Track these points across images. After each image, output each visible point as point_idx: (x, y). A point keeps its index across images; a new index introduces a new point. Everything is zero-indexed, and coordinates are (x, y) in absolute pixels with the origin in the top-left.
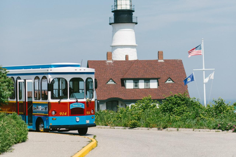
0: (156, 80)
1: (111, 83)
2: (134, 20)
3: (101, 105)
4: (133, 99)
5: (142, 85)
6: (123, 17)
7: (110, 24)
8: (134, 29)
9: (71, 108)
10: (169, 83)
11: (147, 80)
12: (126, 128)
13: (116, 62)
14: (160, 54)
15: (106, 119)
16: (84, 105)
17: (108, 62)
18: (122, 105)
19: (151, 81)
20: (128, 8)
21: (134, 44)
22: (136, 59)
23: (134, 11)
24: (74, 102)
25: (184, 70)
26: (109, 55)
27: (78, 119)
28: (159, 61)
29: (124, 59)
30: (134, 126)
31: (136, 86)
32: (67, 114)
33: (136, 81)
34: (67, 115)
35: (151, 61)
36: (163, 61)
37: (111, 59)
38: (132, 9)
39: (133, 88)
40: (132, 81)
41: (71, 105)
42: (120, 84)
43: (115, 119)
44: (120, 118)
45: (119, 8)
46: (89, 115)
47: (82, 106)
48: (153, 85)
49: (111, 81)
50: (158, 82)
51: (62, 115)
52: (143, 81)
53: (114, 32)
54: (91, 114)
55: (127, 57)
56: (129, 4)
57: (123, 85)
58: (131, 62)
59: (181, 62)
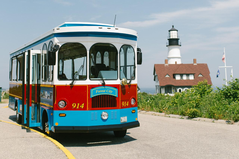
0: (193, 75)
1: (167, 76)
2: (179, 44)
3: (162, 89)
4: (180, 85)
5: (185, 78)
6: (173, 42)
7: (167, 46)
8: (179, 48)
9: (92, 96)
10: (200, 77)
11: (188, 75)
12: (184, 117)
13: (170, 65)
14: (195, 61)
15: (160, 105)
16: (116, 90)
17: (166, 65)
18: (174, 89)
19: (190, 75)
20: (176, 37)
21: (180, 56)
22: (181, 63)
23: (179, 39)
24: (99, 86)
25: (208, 70)
26: (166, 61)
27: (105, 114)
28: (194, 64)
29: (175, 63)
30: (193, 116)
31: (182, 78)
32: (85, 106)
33: (181, 75)
34: (85, 109)
35: (189, 64)
36: (196, 64)
37: (167, 63)
38: (178, 38)
39: (180, 79)
40: (179, 75)
41: (92, 90)
42: (173, 77)
43: (171, 104)
44: (176, 103)
45: (171, 38)
46: (126, 107)
47: (114, 93)
48: (191, 78)
49: (167, 75)
50: (194, 76)
51: (75, 109)
52: (186, 75)
53: (169, 50)
54: (130, 106)
55: (176, 62)
56: (177, 35)
57: (174, 77)
58: (179, 65)
59: (206, 65)
